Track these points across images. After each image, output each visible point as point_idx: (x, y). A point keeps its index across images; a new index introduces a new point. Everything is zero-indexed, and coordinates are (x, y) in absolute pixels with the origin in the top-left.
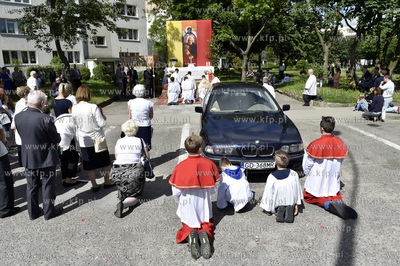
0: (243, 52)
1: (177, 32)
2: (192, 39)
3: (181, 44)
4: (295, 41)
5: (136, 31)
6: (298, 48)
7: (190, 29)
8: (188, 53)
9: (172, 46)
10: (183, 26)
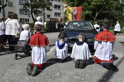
0: (94, 18)
1: (70, 11)
2: (75, 13)
3: (71, 14)
4: (115, 16)
5: (60, 13)
6: (117, 18)
7: (74, 10)
8: (74, 18)
9: (68, 15)
10: (72, 9)
